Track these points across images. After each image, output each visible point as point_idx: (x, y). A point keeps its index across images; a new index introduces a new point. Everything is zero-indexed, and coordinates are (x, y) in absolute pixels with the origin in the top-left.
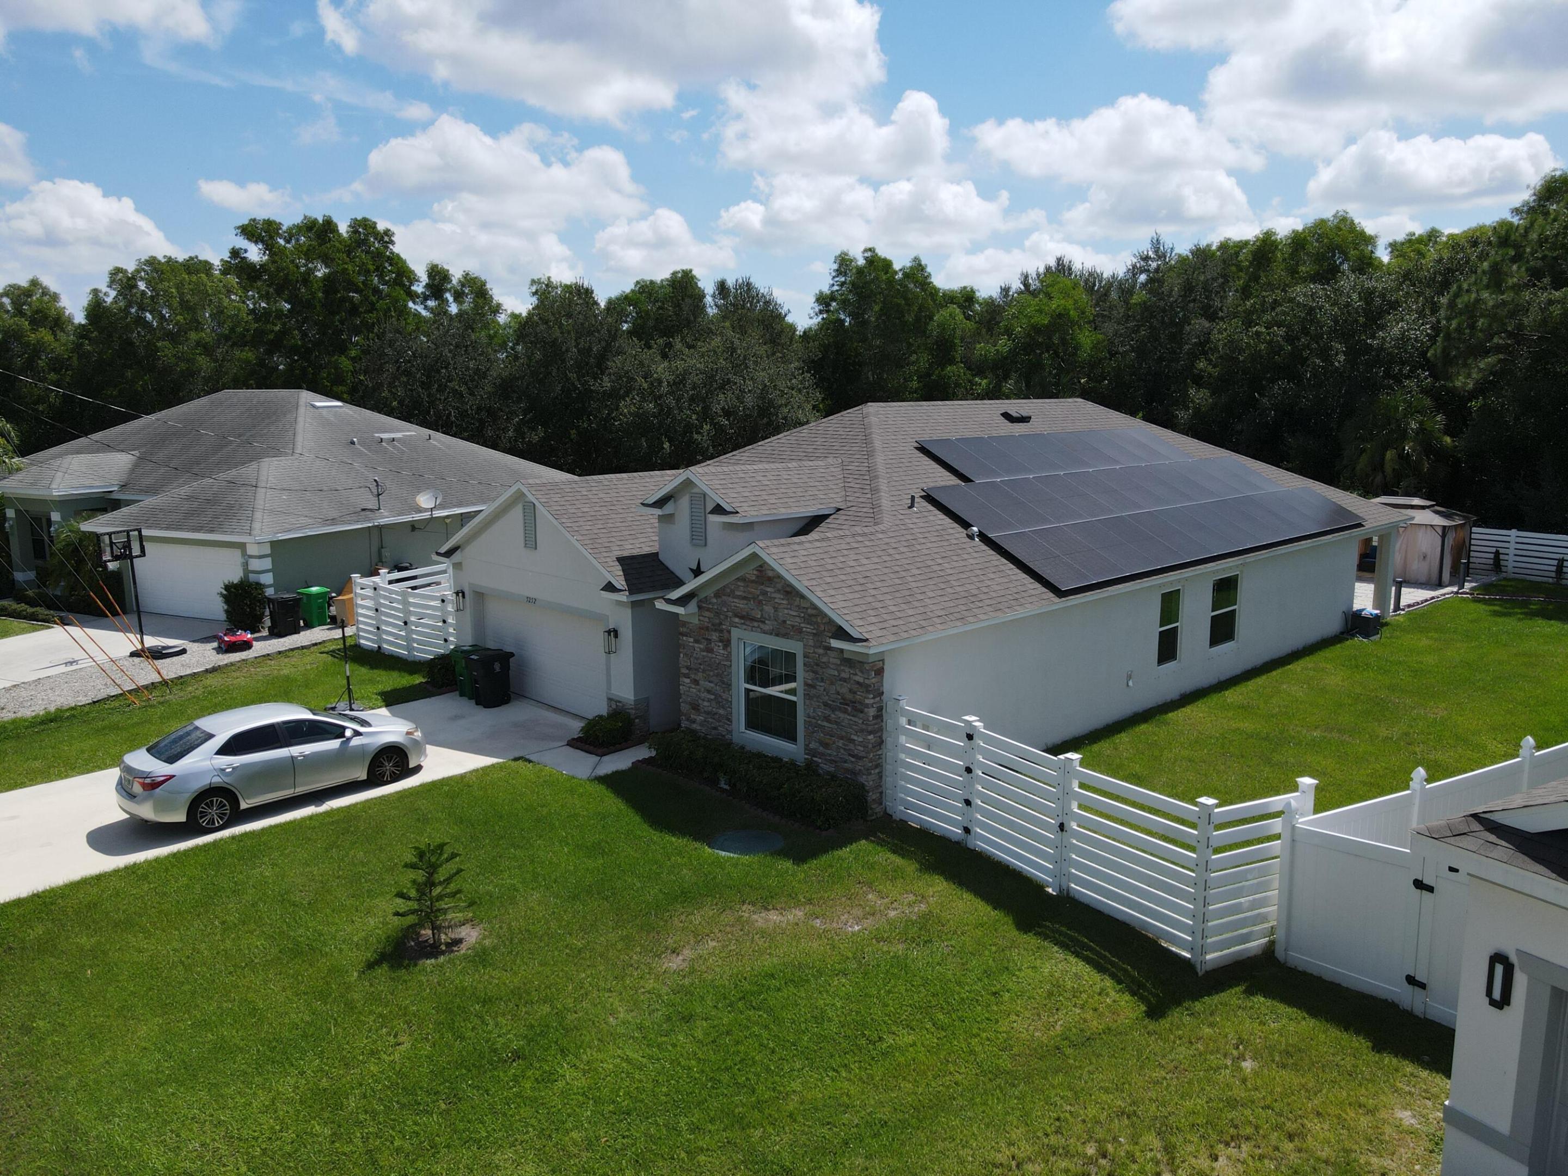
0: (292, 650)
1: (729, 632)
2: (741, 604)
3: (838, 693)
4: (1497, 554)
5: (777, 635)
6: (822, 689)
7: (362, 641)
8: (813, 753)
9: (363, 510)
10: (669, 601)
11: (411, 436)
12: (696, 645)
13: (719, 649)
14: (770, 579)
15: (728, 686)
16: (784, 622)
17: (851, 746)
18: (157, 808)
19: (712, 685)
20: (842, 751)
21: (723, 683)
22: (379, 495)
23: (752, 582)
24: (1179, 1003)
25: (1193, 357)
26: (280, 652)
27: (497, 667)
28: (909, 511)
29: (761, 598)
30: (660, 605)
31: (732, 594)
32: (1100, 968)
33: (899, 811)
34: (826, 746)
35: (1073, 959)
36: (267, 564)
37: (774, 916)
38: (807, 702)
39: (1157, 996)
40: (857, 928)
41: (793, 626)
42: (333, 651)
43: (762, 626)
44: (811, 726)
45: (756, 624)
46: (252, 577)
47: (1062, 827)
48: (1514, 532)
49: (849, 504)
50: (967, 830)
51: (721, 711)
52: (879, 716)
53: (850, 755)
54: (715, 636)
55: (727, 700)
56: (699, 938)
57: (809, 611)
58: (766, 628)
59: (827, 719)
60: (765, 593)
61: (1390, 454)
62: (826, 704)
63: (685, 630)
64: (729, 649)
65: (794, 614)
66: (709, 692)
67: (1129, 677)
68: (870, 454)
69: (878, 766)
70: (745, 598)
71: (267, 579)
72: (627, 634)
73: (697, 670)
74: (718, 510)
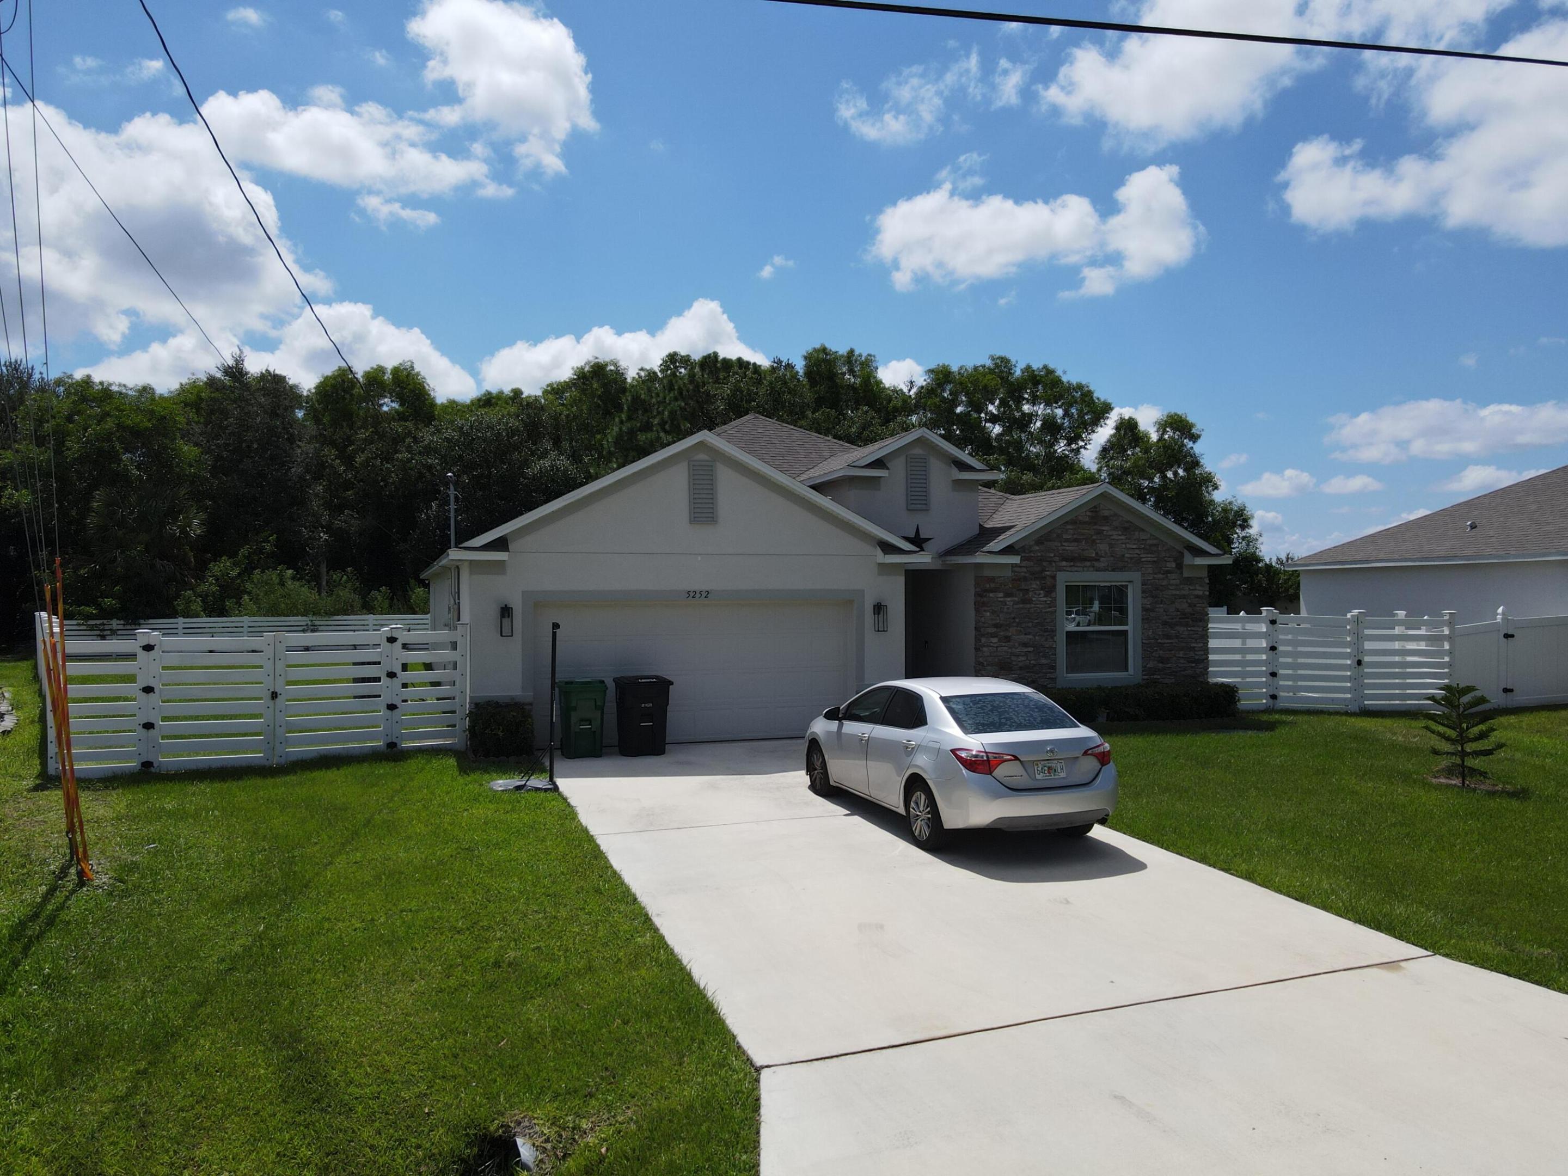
1: (1054, 577)
2: (1071, 548)
3: (1178, 610)
5: (1113, 570)
6: (1162, 610)
10: (990, 554)
12: (1009, 599)
13: (1040, 598)
14: (1106, 518)
15: (1051, 633)
16: (1123, 556)
19: (1031, 637)
20: (1182, 661)
21: (1046, 630)
23: (1085, 523)
29: (1094, 537)
31: (1059, 538)
34: (1166, 661)
38: (1146, 626)
41: (1131, 558)
43: (1096, 564)
44: (1148, 647)
45: (1088, 564)
47: (1359, 663)
50: (1274, 697)
51: (1044, 661)
53: (1189, 662)
54: (1035, 585)
55: (1051, 648)
57: (1149, 542)
58: (1102, 565)
59: (1167, 636)
60: (1099, 532)
62: (1166, 623)
64: (1053, 595)
65: (1134, 547)
66: (1025, 645)
70: (1076, 540)
72: (898, 611)
73: (1009, 625)
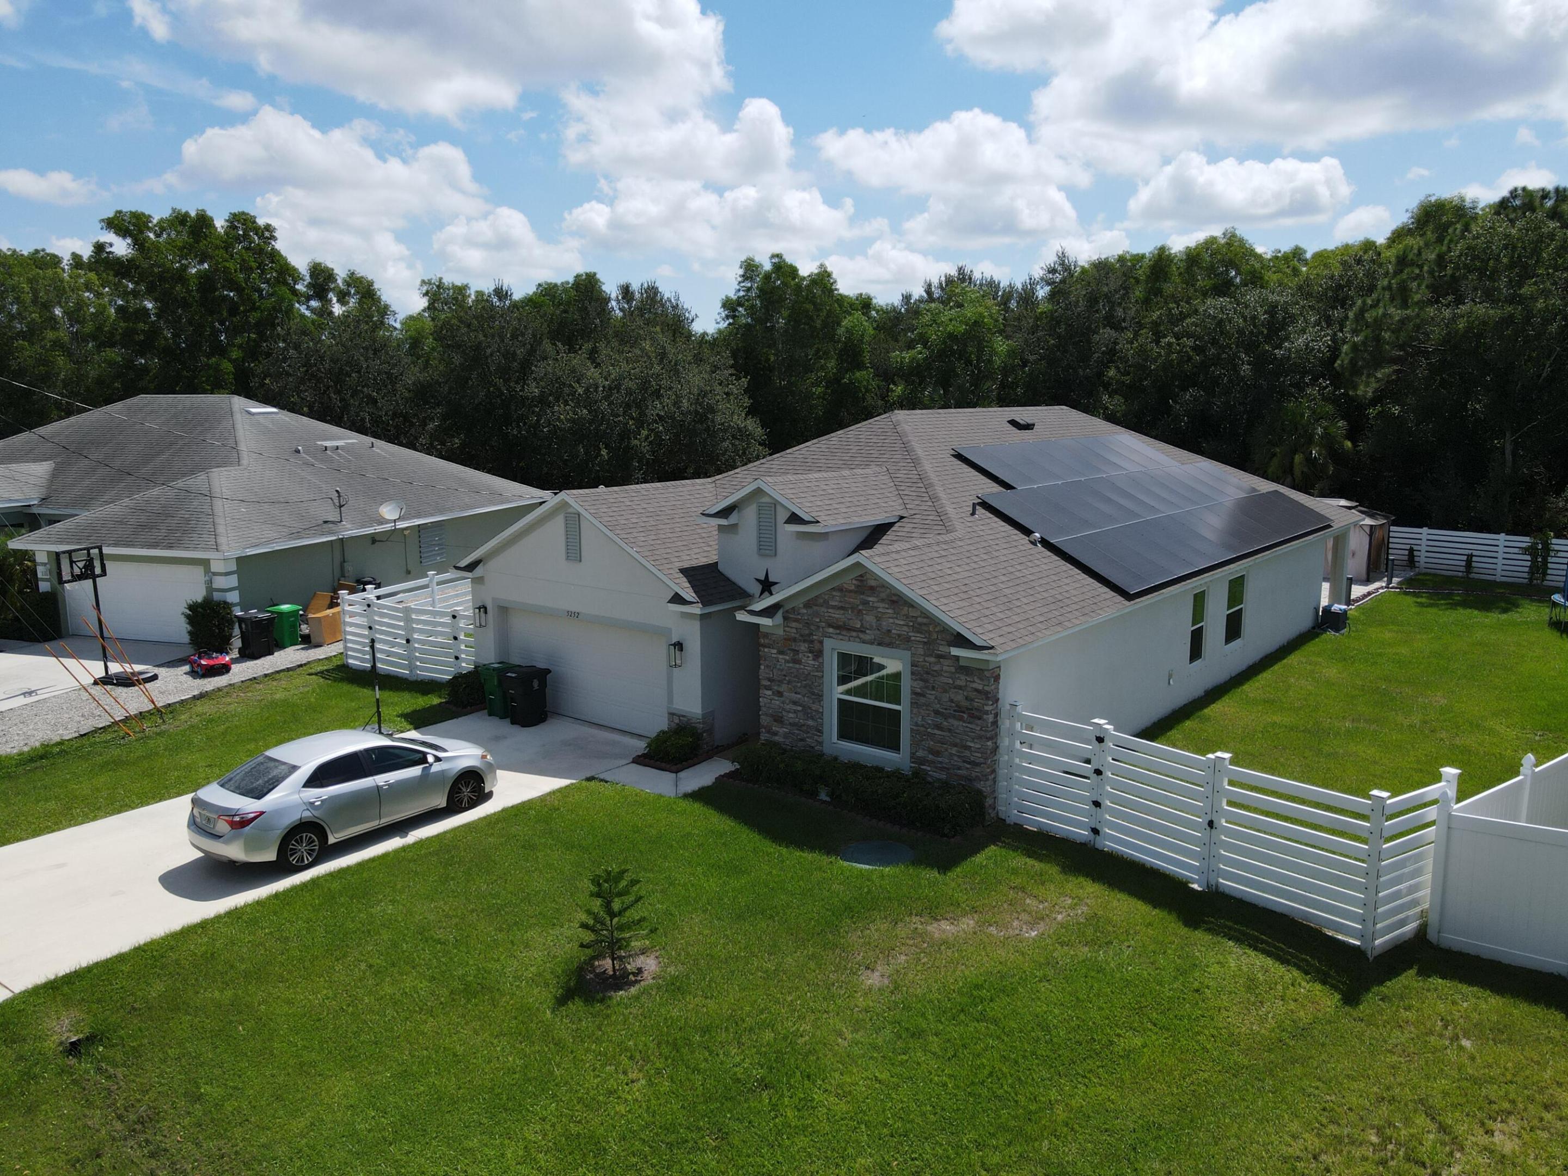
0: (278, 672)
1: (821, 642)
2: (837, 615)
3: (952, 701)
4: (1411, 551)
5: (879, 644)
6: (933, 697)
7: (350, 661)
8: (922, 761)
9: (326, 522)
10: (752, 613)
11: (352, 444)
12: (781, 657)
13: (808, 661)
14: (872, 588)
15: (819, 697)
16: (889, 631)
17: (967, 753)
18: (248, 848)
19: (799, 696)
20: (956, 758)
21: (813, 694)
22: (341, 506)
23: (851, 591)
24: (1368, 990)
25: (1104, 365)
26: (266, 675)
27: (536, 684)
28: (971, 519)
29: (860, 607)
30: (741, 616)
31: (826, 603)
32: (1283, 961)
33: (1013, 816)
34: (937, 753)
35: (1252, 953)
36: (233, 581)
37: (945, 925)
38: (915, 711)
39: (1344, 983)
40: (1034, 934)
41: (899, 636)
42: (322, 672)
43: (861, 635)
44: (918, 734)
45: (854, 634)
46: (217, 596)
47: (1211, 824)
48: (1425, 530)
49: (913, 512)
50: (1095, 831)
51: (810, 723)
52: (995, 723)
53: (964, 762)
54: (803, 647)
55: (817, 711)
56: (888, 953)
57: (919, 620)
58: (867, 637)
59: (938, 727)
60: (866, 603)
61: (1298, 458)
62: (937, 712)
63: (767, 641)
64: (820, 660)
65: (902, 623)
66: (795, 703)
67: (1170, 676)
68: (916, 462)
69: (994, 771)
70: (842, 608)
71: (233, 597)
72: (694, 646)
73: (781, 682)
74: (794, 519)
